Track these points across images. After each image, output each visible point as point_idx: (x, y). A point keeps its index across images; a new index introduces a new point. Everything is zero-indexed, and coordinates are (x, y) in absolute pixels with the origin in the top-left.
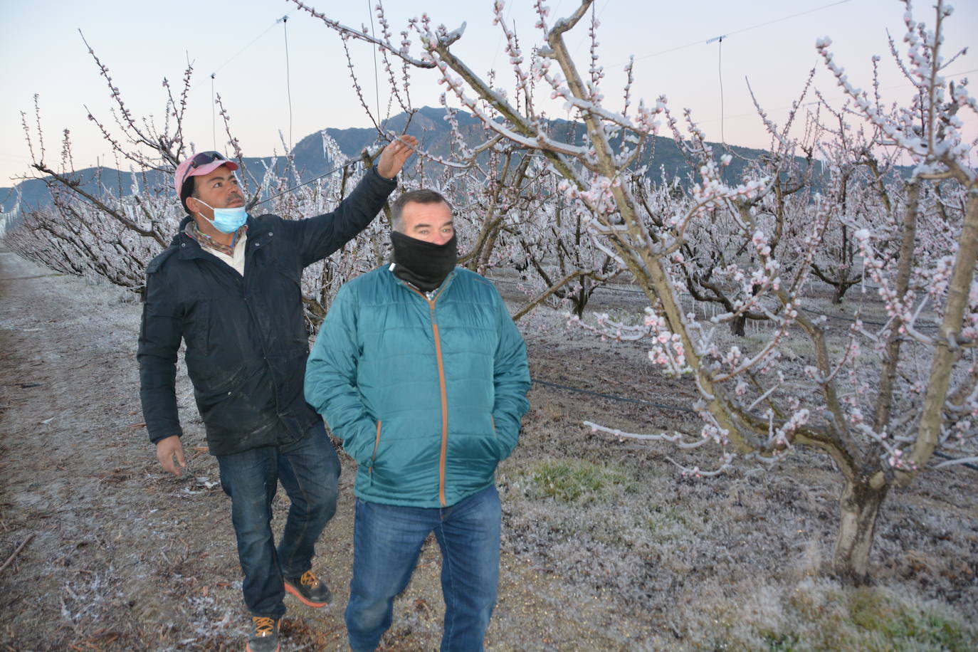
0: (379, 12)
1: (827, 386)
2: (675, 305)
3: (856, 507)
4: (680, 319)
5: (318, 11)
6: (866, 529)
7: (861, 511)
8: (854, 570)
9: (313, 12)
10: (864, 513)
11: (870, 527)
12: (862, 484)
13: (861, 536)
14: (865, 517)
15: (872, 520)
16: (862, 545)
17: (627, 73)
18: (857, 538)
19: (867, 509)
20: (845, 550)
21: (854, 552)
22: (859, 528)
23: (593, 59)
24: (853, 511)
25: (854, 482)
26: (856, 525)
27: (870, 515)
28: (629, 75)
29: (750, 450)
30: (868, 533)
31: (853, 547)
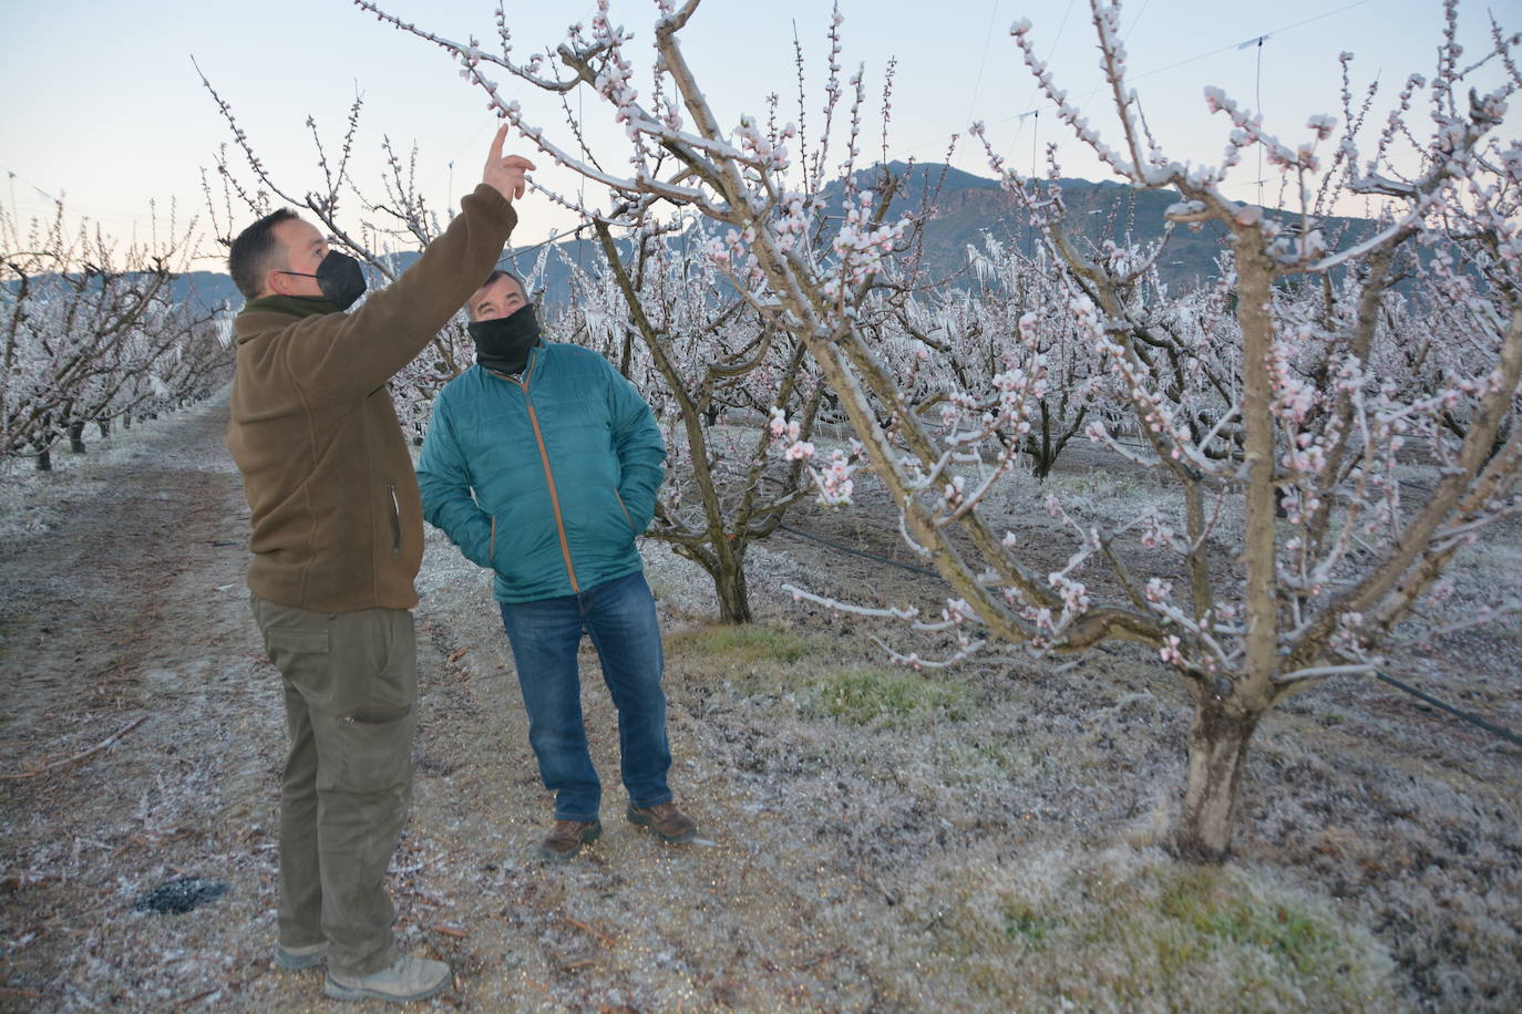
0: (500, 18)
1: (1194, 559)
2: (861, 413)
3: (1205, 741)
4: (871, 432)
5: (404, 21)
6: (1221, 778)
7: (1212, 750)
8: (1202, 840)
9: (398, 22)
10: (1217, 753)
11: (1228, 775)
12: (1212, 708)
13: (1212, 789)
14: (1219, 759)
15: (1231, 764)
16: (1214, 803)
17: (854, 88)
18: (1207, 791)
19: (1220, 746)
20: (1190, 808)
21: (1203, 812)
22: (1210, 776)
23: (833, 71)
24: (1201, 749)
25: (1202, 705)
26: (1206, 771)
27: (1227, 757)
28: (858, 91)
29: (1019, 638)
30: (1225, 784)
31: (1200, 805)
